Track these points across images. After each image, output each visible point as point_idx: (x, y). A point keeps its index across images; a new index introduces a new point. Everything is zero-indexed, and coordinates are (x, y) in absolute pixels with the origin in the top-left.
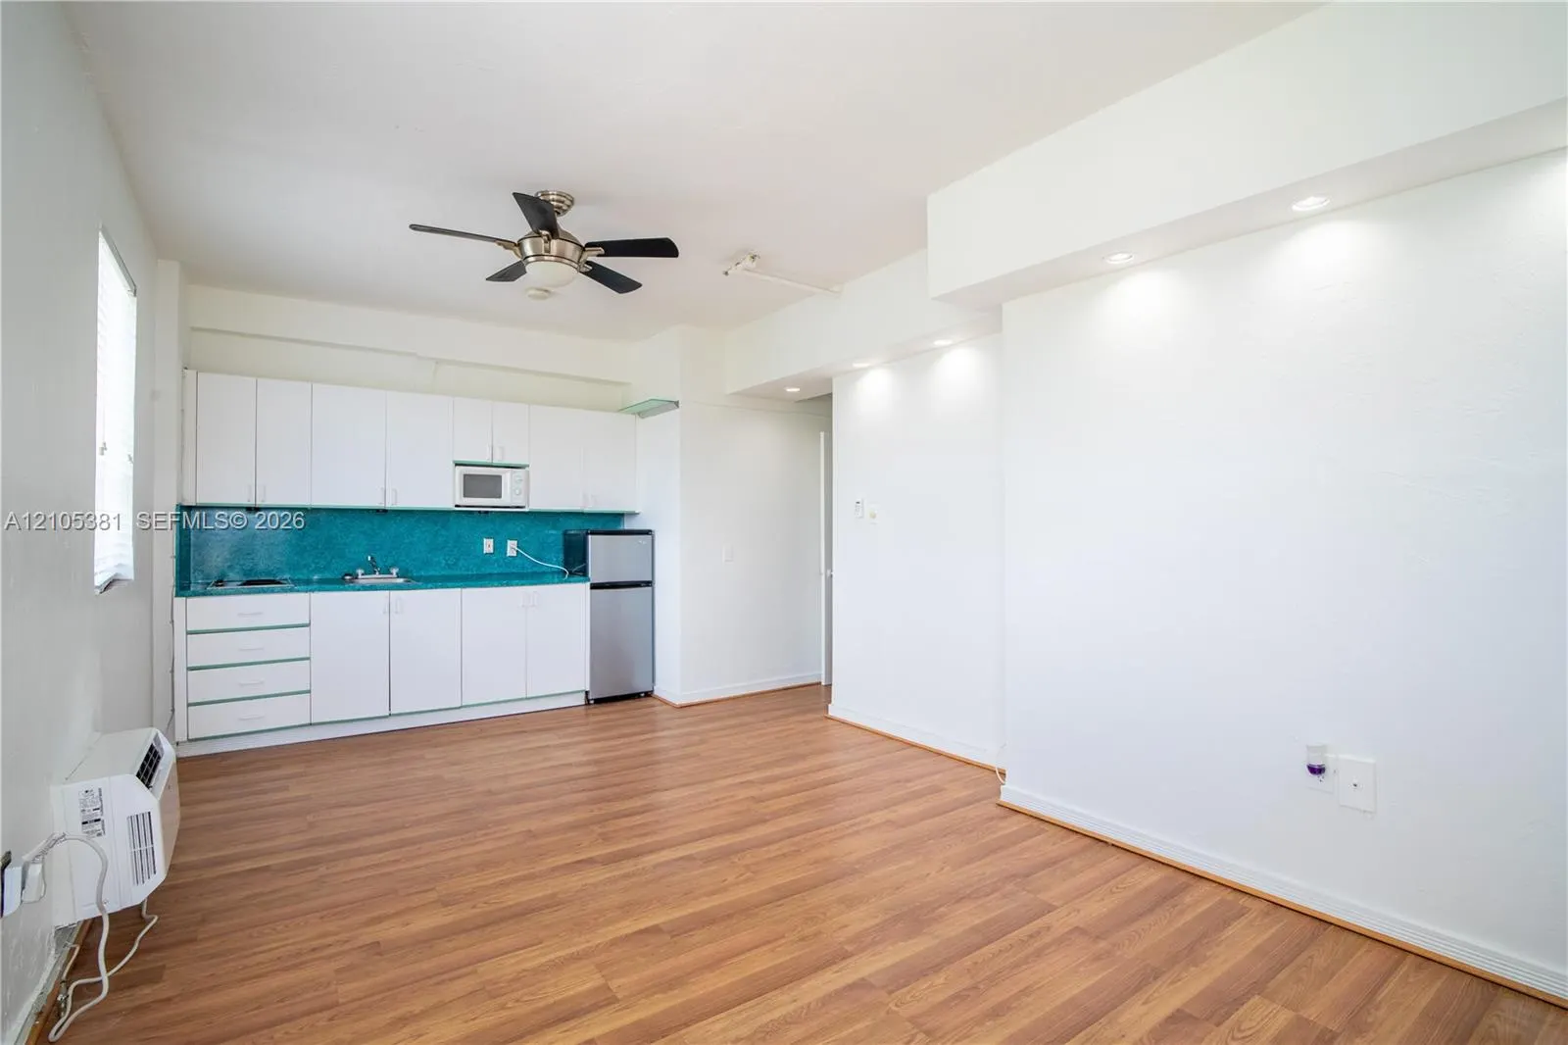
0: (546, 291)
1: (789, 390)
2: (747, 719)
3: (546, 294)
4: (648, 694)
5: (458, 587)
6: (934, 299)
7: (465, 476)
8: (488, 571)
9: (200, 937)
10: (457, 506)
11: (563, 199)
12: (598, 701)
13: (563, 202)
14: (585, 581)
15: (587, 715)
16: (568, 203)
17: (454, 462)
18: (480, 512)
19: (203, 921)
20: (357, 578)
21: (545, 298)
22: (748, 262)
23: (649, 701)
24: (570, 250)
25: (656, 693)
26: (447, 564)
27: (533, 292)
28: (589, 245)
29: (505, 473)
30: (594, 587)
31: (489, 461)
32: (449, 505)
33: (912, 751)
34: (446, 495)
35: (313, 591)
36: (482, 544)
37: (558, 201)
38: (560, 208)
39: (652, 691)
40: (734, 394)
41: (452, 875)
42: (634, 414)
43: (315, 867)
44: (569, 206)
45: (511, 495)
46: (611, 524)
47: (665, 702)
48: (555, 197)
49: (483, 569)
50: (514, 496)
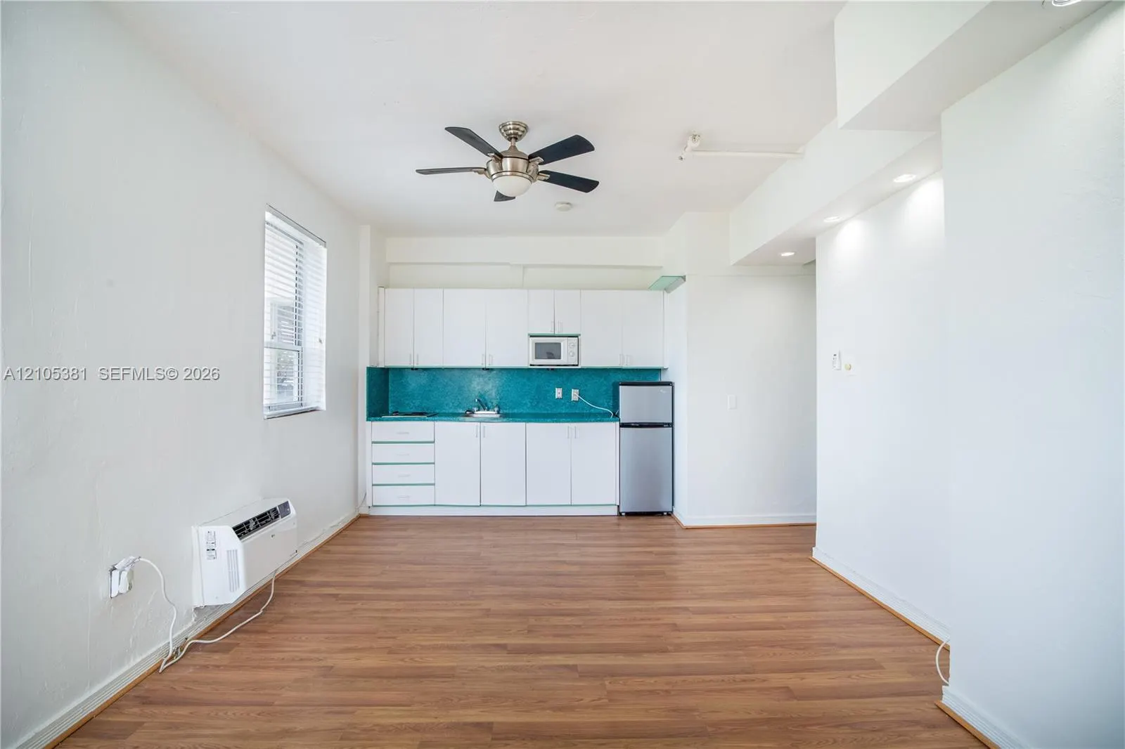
0: (568, 204)
1: (783, 255)
2: (734, 548)
3: (568, 206)
4: (670, 514)
5: (523, 422)
6: (842, 128)
7: (536, 344)
8: (559, 411)
9: (269, 631)
10: (531, 365)
11: (517, 127)
12: (628, 514)
13: (518, 129)
14: (616, 421)
15: (619, 525)
16: (522, 129)
17: (529, 334)
18: (548, 369)
19: (281, 621)
20: (473, 413)
21: (568, 209)
22: (691, 144)
23: (667, 520)
24: (521, 164)
25: (675, 513)
26: (531, 405)
27: (560, 206)
28: (531, 157)
29: (562, 341)
30: (622, 425)
31: (552, 333)
32: (525, 365)
33: (877, 613)
34: (524, 357)
35: (436, 420)
36: (555, 392)
37: (514, 129)
38: (517, 134)
39: (672, 512)
40: (734, 265)
41: (416, 630)
42: (660, 290)
43: (355, 602)
44: (523, 132)
45: (567, 358)
46: (649, 377)
47: (678, 523)
48: (511, 127)
49: (555, 410)
50: (569, 358)
